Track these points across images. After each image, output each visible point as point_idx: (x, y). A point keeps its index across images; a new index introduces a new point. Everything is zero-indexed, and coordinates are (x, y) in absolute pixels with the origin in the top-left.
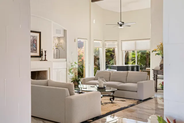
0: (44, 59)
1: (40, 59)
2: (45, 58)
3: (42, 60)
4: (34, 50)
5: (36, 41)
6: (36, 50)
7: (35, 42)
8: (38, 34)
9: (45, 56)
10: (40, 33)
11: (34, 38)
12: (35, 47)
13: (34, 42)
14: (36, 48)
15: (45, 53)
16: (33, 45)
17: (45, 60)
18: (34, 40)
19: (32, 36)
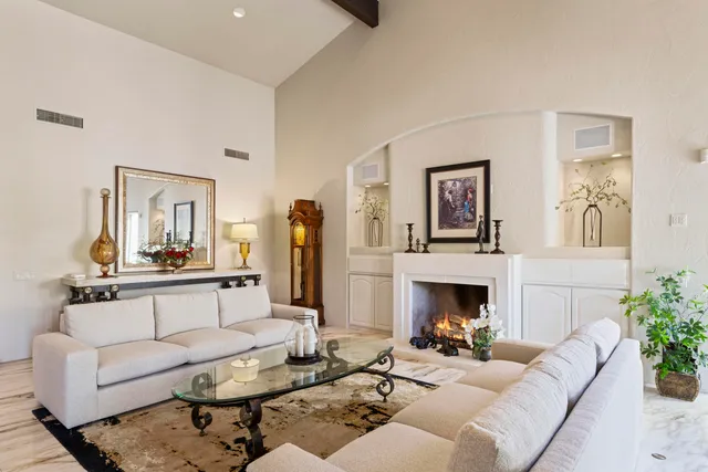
0: (492, 246)
2: (497, 245)
3: (480, 252)
4: (466, 220)
5: (474, 192)
6: (473, 219)
7: (470, 196)
8: (480, 171)
9: (497, 235)
10: (486, 164)
11: (468, 184)
12: (470, 211)
13: (466, 196)
14: (474, 214)
15: (497, 229)
16: (463, 206)
17: (497, 251)
18: (466, 191)
19: (460, 181)
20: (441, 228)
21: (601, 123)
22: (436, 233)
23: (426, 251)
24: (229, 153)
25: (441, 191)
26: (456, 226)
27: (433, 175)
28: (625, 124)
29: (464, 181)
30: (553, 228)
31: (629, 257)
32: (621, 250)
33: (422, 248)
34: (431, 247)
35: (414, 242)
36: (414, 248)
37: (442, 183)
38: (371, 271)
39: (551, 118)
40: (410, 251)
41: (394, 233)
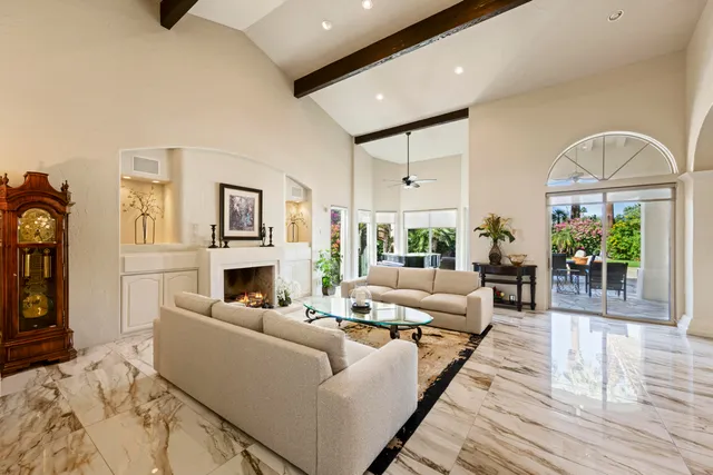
0: (267, 243)
1: (261, 242)
2: (271, 241)
3: (263, 246)
4: (248, 226)
5: (253, 207)
6: (252, 225)
7: (250, 209)
8: (256, 195)
9: (271, 236)
10: (260, 192)
11: (249, 202)
12: (251, 220)
13: (248, 209)
14: (253, 222)
15: (271, 232)
16: (246, 215)
17: (271, 245)
18: (248, 206)
19: (244, 199)
20: (231, 229)
21: (299, 187)
22: (228, 233)
23: (226, 246)
25: (232, 202)
26: (241, 229)
27: (226, 190)
28: (307, 191)
29: (247, 200)
32: (308, 243)
33: (223, 244)
34: (229, 243)
35: (217, 239)
36: (217, 244)
37: (232, 197)
39: (284, 178)
40: (213, 246)
41: (186, 231)
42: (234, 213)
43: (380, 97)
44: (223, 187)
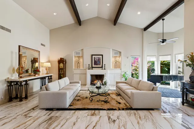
1: (101, 68)
3: (102, 69)
5: (100, 59)
6: (100, 64)
8: (101, 56)
9: (105, 67)
10: (102, 55)
13: (99, 60)
14: (100, 63)
17: (105, 69)
20: (94, 65)
21: (117, 52)
22: (93, 66)
23: (92, 69)
24: (42, 45)
25: (94, 59)
26: (97, 65)
27: (93, 56)
28: (120, 53)
29: (98, 58)
30: (112, 66)
31: (121, 70)
32: (120, 69)
33: (91, 69)
34: (93, 68)
35: (90, 67)
36: (90, 69)
37: (94, 57)
38: (79, 73)
39: (111, 50)
40: (89, 69)
41: (84, 66)
42: (95, 61)
43: (139, 13)
44: (92, 55)
